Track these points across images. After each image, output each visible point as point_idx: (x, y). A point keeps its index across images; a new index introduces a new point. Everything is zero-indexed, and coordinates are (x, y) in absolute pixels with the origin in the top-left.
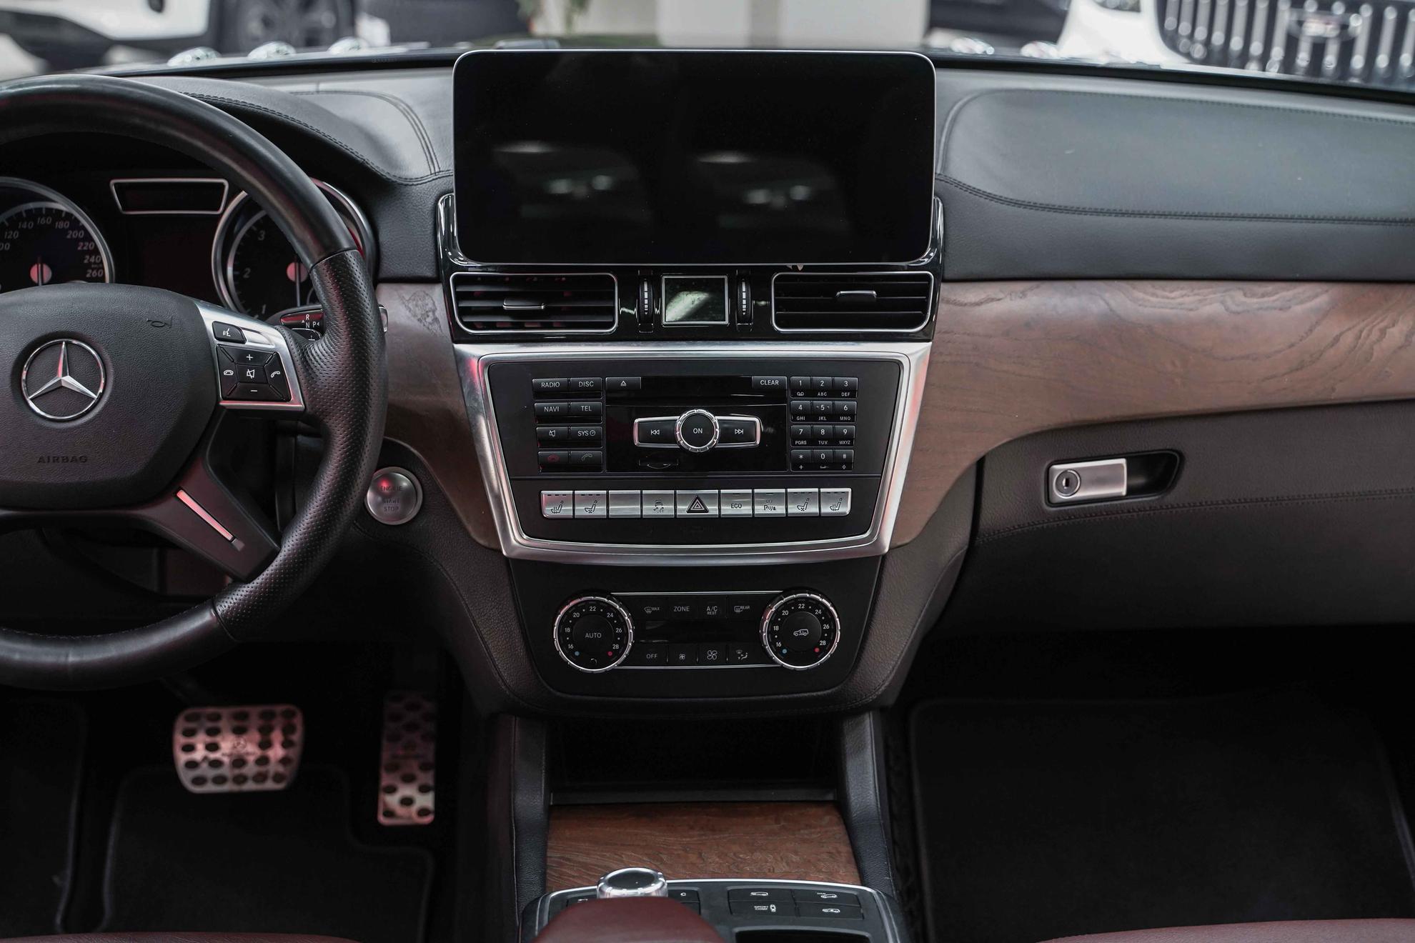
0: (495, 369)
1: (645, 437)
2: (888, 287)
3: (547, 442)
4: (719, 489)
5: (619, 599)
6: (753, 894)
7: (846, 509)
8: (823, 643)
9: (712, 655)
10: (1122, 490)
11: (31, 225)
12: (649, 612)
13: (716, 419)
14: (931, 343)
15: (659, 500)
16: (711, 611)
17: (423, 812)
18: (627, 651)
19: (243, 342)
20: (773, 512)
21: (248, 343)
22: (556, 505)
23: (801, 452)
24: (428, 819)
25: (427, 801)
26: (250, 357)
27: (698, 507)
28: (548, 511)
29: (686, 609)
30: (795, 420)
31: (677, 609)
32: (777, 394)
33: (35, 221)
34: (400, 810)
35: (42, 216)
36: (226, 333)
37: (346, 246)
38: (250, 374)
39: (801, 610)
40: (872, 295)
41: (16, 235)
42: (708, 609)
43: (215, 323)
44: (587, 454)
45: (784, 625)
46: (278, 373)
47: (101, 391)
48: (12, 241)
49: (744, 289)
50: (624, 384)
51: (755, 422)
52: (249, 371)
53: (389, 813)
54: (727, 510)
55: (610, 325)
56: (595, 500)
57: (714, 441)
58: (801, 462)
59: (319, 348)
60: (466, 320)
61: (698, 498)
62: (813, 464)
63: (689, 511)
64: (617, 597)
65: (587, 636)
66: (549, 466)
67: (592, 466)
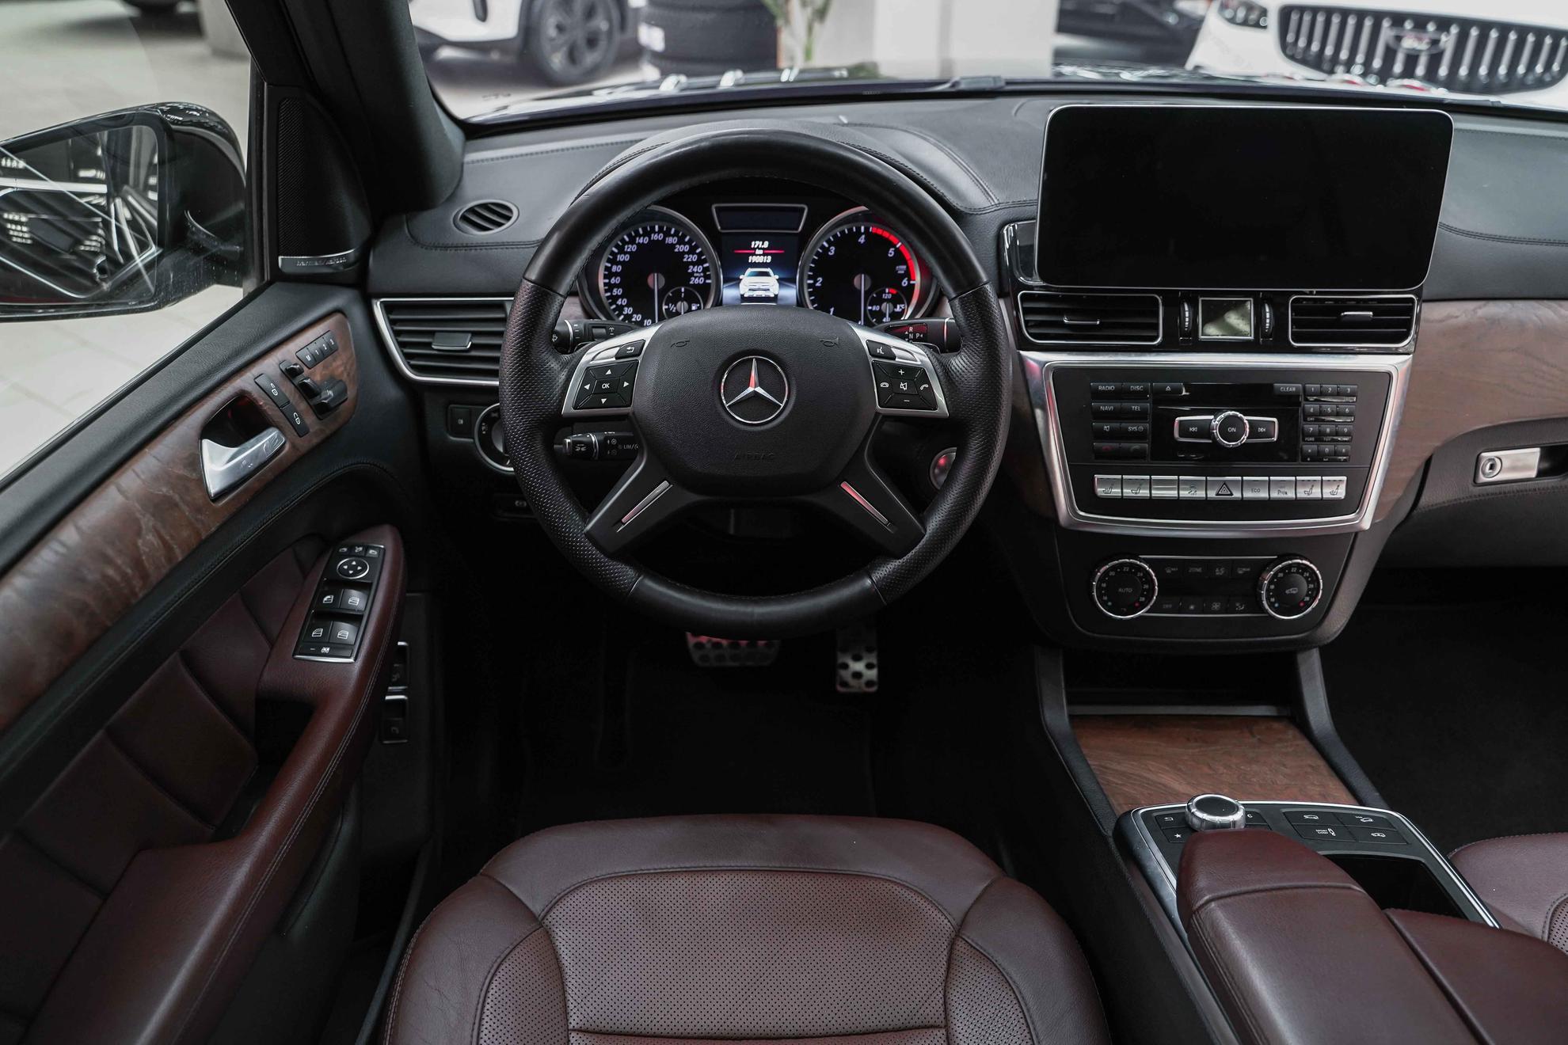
0: (1061, 374)
1: (1184, 432)
2: (1380, 307)
3: (1101, 436)
4: (1242, 476)
5: (1146, 561)
6: (1306, 817)
7: (1341, 493)
8: (1307, 599)
9: (1216, 606)
10: (1533, 474)
11: (646, 240)
12: (1169, 571)
13: (1245, 418)
14: (1411, 356)
15: (1193, 485)
16: (1220, 572)
17: (869, 683)
18: (1151, 604)
19: (894, 359)
20: (1285, 496)
21: (897, 359)
22: (1107, 488)
23: (1310, 448)
24: (874, 689)
25: (872, 674)
26: (901, 372)
27: (1225, 491)
28: (1100, 491)
29: (1199, 570)
30: (1305, 420)
31: (1191, 570)
32: (1292, 400)
33: (650, 238)
34: (852, 682)
35: (655, 233)
36: (880, 351)
37: (985, 279)
38: (903, 386)
39: (1294, 573)
40: (1368, 316)
41: (634, 248)
42: (1217, 570)
43: (869, 342)
44: (1136, 446)
45: (1280, 585)
46: (927, 386)
47: (786, 399)
48: (631, 253)
49: (1267, 310)
50: (1168, 388)
51: (1274, 422)
52: (902, 384)
53: (845, 684)
54: (1249, 494)
55: (1155, 338)
56: (1139, 484)
57: (1244, 438)
58: (1309, 455)
59: (958, 362)
60: (1033, 331)
61: (1225, 483)
62: (1318, 457)
63: (1217, 494)
64: (1144, 559)
65: (1120, 590)
66: (1100, 455)
67: (1139, 455)
